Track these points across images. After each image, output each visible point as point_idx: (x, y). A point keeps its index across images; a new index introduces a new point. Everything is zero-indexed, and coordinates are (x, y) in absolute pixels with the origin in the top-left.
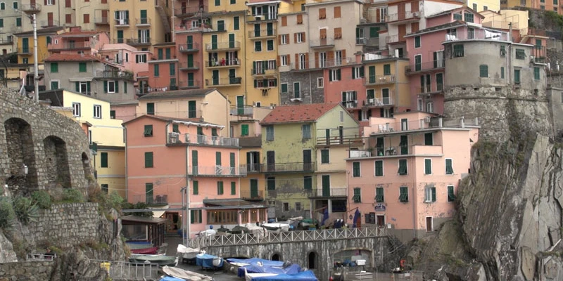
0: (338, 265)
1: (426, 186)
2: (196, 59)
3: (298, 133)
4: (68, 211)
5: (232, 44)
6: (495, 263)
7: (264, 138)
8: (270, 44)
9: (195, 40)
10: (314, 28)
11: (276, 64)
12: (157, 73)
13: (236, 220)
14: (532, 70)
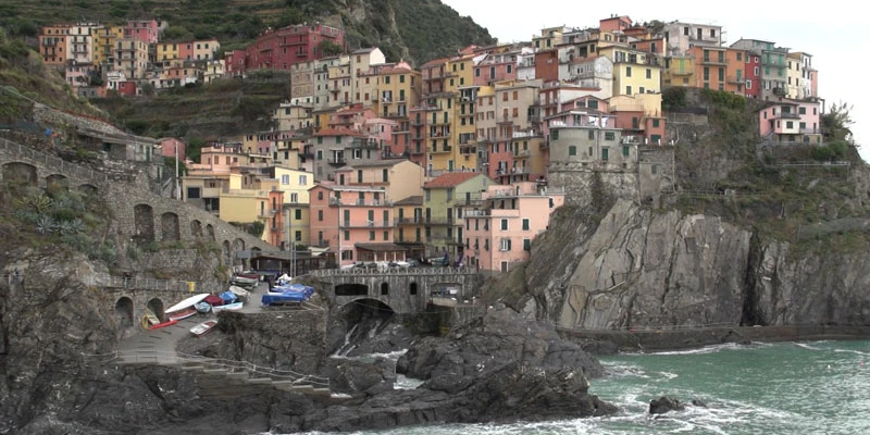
1: (502, 239)
2: (422, 132)
3: (444, 195)
5: (446, 120)
6: (544, 297)
7: (425, 198)
8: (472, 119)
9: (422, 117)
10: (500, 107)
11: (475, 136)
12: (396, 142)
13: (373, 259)
14: (621, 148)
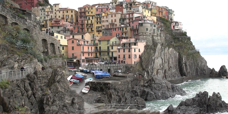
0: (115, 72)
1: (134, 54)
2: (83, 26)
3: (106, 43)
4: (55, 59)
5: (92, 22)
6: (149, 72)
7: (99, 43)
8: (100, 22)
9: (83, 21)
10: (110, 19)
11: (101, 27)
12: (75, 29)
13: (92, 62)
14: (157, 30)
